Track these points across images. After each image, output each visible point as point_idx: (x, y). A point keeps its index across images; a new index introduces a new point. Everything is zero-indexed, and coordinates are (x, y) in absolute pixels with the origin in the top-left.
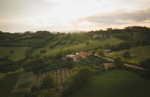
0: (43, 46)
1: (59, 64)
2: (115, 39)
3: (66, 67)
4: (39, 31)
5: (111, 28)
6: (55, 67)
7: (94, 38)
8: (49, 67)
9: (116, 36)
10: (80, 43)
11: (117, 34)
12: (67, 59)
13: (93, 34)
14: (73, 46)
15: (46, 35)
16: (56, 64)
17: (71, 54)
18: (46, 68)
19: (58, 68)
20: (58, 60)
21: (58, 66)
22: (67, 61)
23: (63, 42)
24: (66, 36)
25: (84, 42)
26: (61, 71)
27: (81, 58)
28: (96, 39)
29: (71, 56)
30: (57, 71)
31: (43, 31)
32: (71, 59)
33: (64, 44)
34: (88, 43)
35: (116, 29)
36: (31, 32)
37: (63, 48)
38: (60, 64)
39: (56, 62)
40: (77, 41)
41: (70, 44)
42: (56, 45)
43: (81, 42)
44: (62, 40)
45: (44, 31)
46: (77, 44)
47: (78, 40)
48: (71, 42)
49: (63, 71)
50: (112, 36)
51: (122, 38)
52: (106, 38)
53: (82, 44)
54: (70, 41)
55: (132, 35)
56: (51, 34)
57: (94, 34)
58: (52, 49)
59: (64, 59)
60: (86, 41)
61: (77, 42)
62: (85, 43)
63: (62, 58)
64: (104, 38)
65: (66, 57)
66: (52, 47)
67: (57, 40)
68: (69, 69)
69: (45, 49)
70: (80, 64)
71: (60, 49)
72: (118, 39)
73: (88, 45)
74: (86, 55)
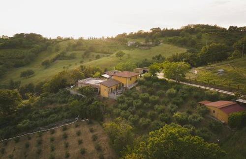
0: (27, 64)
1: (58, 105)
2: (170, 46)
3: (81, 118)
4: (19, 33)
5: (159, 28)
6: (47, 116)
7: (129, 45)
8: (30, 118)
9: (170, 42)
10: (104, 56)
11: (171, 38)
12: (81, 90)
13: (126, 39)
14: (90, 60)
15: (34, 42)
16: (52, 106)
17: (92, 77)
18: (20, 120)
19: (56, 122)
20: (58, 93)
21: (56, 113)
22: (84, 96)
23: (69, 54)
24: (76, 43)
25: (112, 54)
26: (65, 129)
27: (120, 86)
28: (133, 47)
29: (93, 82)
30: (53, 132)
31: (27, 35)
32: (95, 91)
33: (72, 57)
34: (120, 55)
35: (167, 29)
36: (3, 36)
37: (70, 65)
38: (61, 108)
39: (52, 102)
40: (97, 52)
41: (83, 57)
42: (54, 60)
43: (105, 53)
44: (68, 50)
45: (29, 33)
46: (98, 57)
47: (100, 50)
48: (85, 54)
49: (72, 131)
50: (162, 41)
51: (182, 44)
52: (153, 44)
53: (107, 56)
54: (82, 52)
55: (199, 38)
56: (45, 40)
57: (128, 39)
58: (47, 68)
59: (73, 91)
60: (116, 51)
61: (98, 54)
62: (114, 54)
63: (67, 89)
64: (150, 46)
65: (79, 86)
66: (47, 65)
67: (57, 50)
68: (90, 123)
69: (33, 69)
70: (125, 105)
71: (64, 68)
72: (176, 47)
73: (122, 58)
74: (134, 79)
